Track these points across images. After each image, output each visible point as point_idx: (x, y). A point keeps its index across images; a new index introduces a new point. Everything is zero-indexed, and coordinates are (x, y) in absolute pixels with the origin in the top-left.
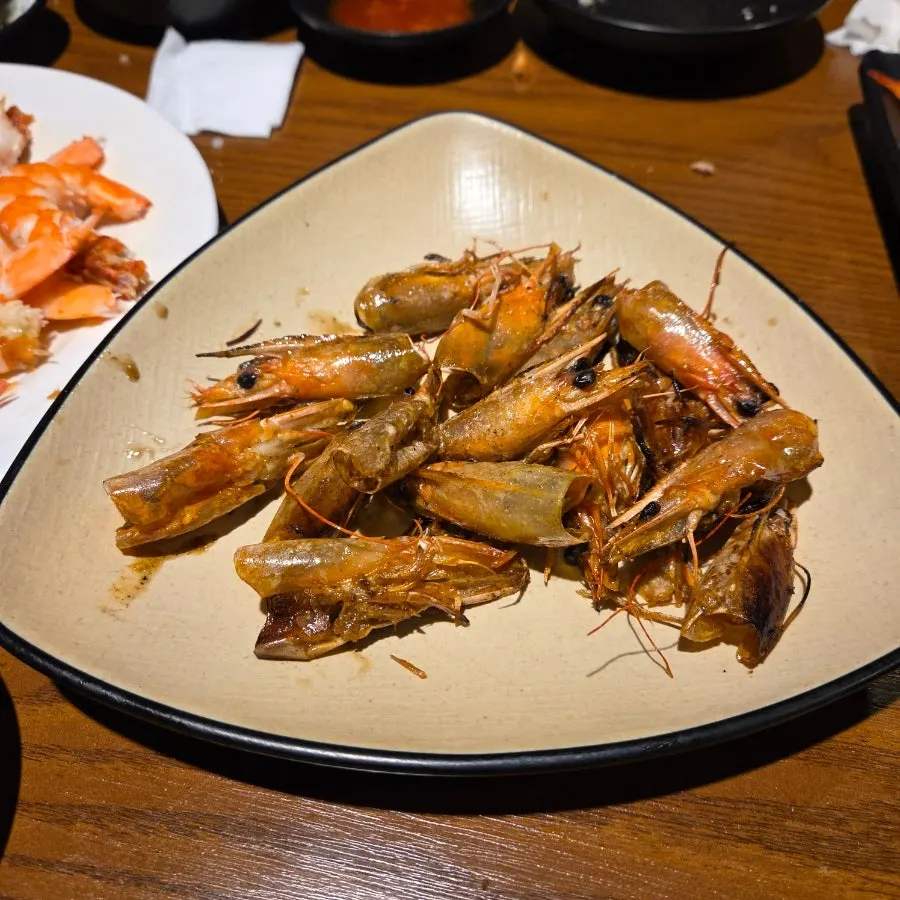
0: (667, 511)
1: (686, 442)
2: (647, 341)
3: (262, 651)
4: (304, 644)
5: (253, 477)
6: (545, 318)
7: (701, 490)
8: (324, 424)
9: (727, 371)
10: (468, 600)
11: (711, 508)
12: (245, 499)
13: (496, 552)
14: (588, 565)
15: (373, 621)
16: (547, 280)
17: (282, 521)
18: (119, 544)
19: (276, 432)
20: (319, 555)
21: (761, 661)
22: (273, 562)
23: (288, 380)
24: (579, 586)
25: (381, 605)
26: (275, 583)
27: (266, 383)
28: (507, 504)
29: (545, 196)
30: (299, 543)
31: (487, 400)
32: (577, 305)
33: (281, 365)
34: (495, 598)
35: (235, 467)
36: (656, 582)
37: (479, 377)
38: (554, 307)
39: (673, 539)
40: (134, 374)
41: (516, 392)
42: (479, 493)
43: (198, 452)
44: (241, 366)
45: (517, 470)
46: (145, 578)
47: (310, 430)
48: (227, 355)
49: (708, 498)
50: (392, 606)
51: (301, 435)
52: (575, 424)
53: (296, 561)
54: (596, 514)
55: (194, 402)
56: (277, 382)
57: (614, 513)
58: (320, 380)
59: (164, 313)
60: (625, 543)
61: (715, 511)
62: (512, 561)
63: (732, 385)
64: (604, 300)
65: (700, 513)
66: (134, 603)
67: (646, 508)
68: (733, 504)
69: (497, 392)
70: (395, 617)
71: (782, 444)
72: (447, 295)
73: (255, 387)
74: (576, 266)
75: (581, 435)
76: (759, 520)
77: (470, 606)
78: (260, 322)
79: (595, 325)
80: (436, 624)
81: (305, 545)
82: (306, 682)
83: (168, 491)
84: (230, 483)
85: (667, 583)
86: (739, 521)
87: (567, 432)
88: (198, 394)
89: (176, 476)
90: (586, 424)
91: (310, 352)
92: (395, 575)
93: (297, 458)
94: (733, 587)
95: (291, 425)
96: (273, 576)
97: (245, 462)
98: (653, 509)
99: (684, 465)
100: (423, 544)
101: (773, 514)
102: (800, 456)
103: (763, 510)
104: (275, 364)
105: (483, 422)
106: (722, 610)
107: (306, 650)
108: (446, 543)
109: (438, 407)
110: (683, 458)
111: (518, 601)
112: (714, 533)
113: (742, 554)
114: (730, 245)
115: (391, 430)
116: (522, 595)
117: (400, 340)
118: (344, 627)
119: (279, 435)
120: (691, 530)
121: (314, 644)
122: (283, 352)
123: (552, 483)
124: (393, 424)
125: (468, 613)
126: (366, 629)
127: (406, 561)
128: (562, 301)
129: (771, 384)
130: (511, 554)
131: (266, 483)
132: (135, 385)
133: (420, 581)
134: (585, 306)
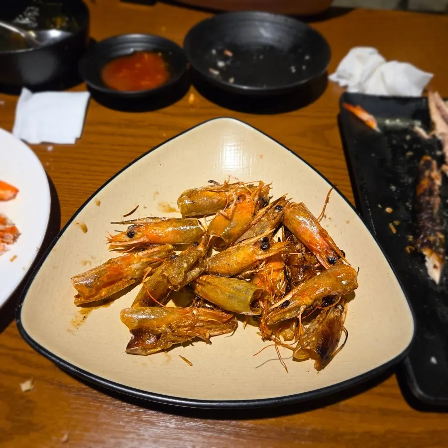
0: (292, 305)
1: (304, 275)
2: (294, 229)
3: (128, 351)
4: (145, 349)
5: (130, 277)
6: (254, 214)
7: (306, 297)
8: (161, 255)
9: (324, 244)
10: (212, 334)
11: (310, 304)
12: (127, 286)
13: (225, 315)
14: (261, 323)
15: (173, 341)
16: (256, 198)
17: (140, 298)
18: (75, 303)
19: (141, 258)
20: (153, 315)
21: (323, 368)
22: (135, 316)
23: (147, 236)
24: (257, 329)
25: (177, 336)
26: (135, 325)
27: (138, 236)
28: (229, 297)
29: (261, 156)
30: (146, 309)
31: (227, 251)
32: (268, 209)
33: (144, 229)
34: (223, 333)
35: (123, 273)
36: (288, 330)
37: (225, 240)
38: (258, 210)
39: (294, 316)
40: (85, 230)
41: (238, 249)
42: (219, 291)
43: (108, 268)
44: (129, 228)
45: (235, 283)
46: (85, 317)
47: (155, 258)
48: (123, 223)
49: (308, 301)
50: (181, 336)
51: (151, 260)
52: (261, 264)
53: (144, 317)
54: (266, 302)
55: (109, 241)
56: (142, 236)
57: (273, 303)
58: (160, 237)
59: (99, 204)
60: (274, 317)
61: (312, 305)
62: (231, 319)
63: (326, 251)
64: (280, 208)
65: (305, 306)
66: (80, 328)
67: (284, 303)
68: (319, 303)
69: (230, 248)
70: (182, 340)
71: (342, 279)
72: (215, 201)
73: (134, 238)
74: (270, 190)
75: (263, 269)
76: (329, 310)
77: (213, 336)
78: (138, 206)
79: (275, 218)
80: (198, 342)
81: (148, 310)
82: (144, 365)
83: (96, 284)
84: (121, 279)
85: (292, 332)
86: (322, 310)
87: (257, 267)
88: (111, 238)
89: (99, 277)
90: (265, 264)
91: (157, 224)
92: (183, 324)
93: (149, 269)
94: (314, 339)
95: (147, 256)
96: (135, 322)
97: (128, 271)
98: (287, 303)
99: (303, 284)
100: (195, 312)
101: (336, 307)
102: (348, 284)
103: (331, 306)
104: (143, 229)
105: (224, 260)
106: (308, 348)
107: (146, 351)
108: (205, 311)
109: (207, 252)
110: (303, 281)
111: (232, 335)
112: (310, 314)
113: (320, 325)
114: (334, 186)
115: (185, 265)
116: (234, 332)
117: (194, 222)
118: (161, 344)
119: (142, 260)
120: (301, 313)
121: (149, 349)
122: (147, 224)
123: (247, 291)
124: (186, 262)
125: (212, 339)
126: (170, 344)
127: (187, 318)
128: (262, 207)
129: (342, 251)
130: (231, 316)
131: (135, 279)
132: (86, 234)
133: (192, 327)
134: (272, 210)
